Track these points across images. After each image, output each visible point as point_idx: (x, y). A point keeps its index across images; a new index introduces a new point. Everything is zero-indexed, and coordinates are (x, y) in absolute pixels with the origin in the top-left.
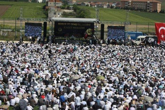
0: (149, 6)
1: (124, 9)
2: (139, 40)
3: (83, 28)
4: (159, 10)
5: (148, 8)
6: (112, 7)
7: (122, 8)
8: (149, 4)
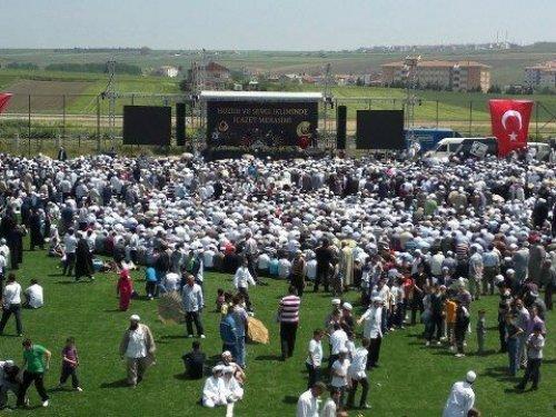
0: (457, 79)
1: (393, 86)
2: (444, 148)
3: (287, 121)
4: (485, 87)
5: (455, 82)
6: (360, 83)
7: (386, 86)
8: (457, 72)
